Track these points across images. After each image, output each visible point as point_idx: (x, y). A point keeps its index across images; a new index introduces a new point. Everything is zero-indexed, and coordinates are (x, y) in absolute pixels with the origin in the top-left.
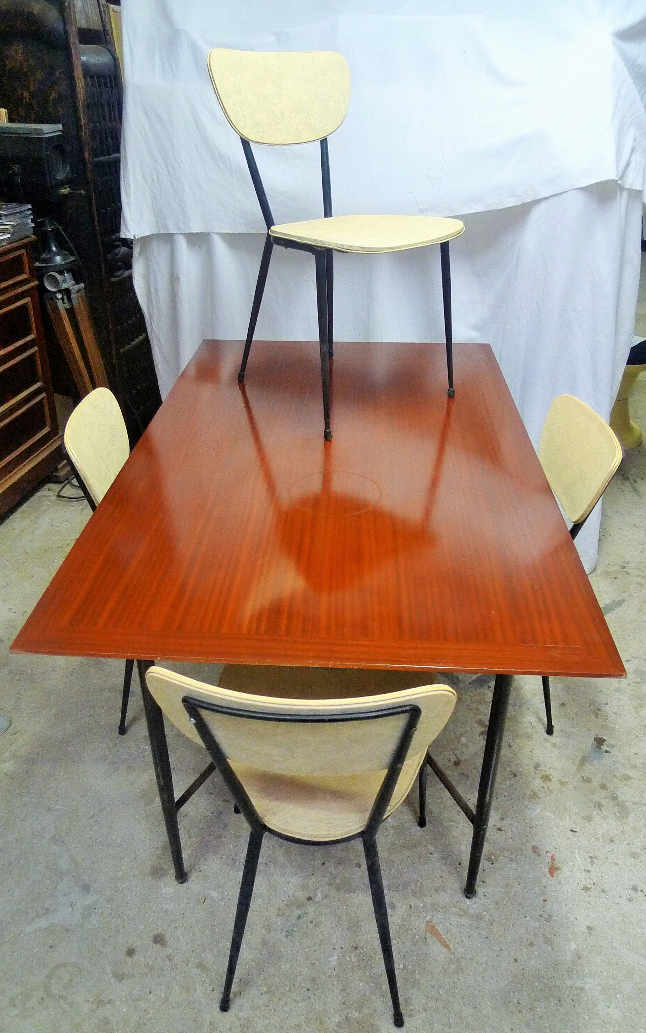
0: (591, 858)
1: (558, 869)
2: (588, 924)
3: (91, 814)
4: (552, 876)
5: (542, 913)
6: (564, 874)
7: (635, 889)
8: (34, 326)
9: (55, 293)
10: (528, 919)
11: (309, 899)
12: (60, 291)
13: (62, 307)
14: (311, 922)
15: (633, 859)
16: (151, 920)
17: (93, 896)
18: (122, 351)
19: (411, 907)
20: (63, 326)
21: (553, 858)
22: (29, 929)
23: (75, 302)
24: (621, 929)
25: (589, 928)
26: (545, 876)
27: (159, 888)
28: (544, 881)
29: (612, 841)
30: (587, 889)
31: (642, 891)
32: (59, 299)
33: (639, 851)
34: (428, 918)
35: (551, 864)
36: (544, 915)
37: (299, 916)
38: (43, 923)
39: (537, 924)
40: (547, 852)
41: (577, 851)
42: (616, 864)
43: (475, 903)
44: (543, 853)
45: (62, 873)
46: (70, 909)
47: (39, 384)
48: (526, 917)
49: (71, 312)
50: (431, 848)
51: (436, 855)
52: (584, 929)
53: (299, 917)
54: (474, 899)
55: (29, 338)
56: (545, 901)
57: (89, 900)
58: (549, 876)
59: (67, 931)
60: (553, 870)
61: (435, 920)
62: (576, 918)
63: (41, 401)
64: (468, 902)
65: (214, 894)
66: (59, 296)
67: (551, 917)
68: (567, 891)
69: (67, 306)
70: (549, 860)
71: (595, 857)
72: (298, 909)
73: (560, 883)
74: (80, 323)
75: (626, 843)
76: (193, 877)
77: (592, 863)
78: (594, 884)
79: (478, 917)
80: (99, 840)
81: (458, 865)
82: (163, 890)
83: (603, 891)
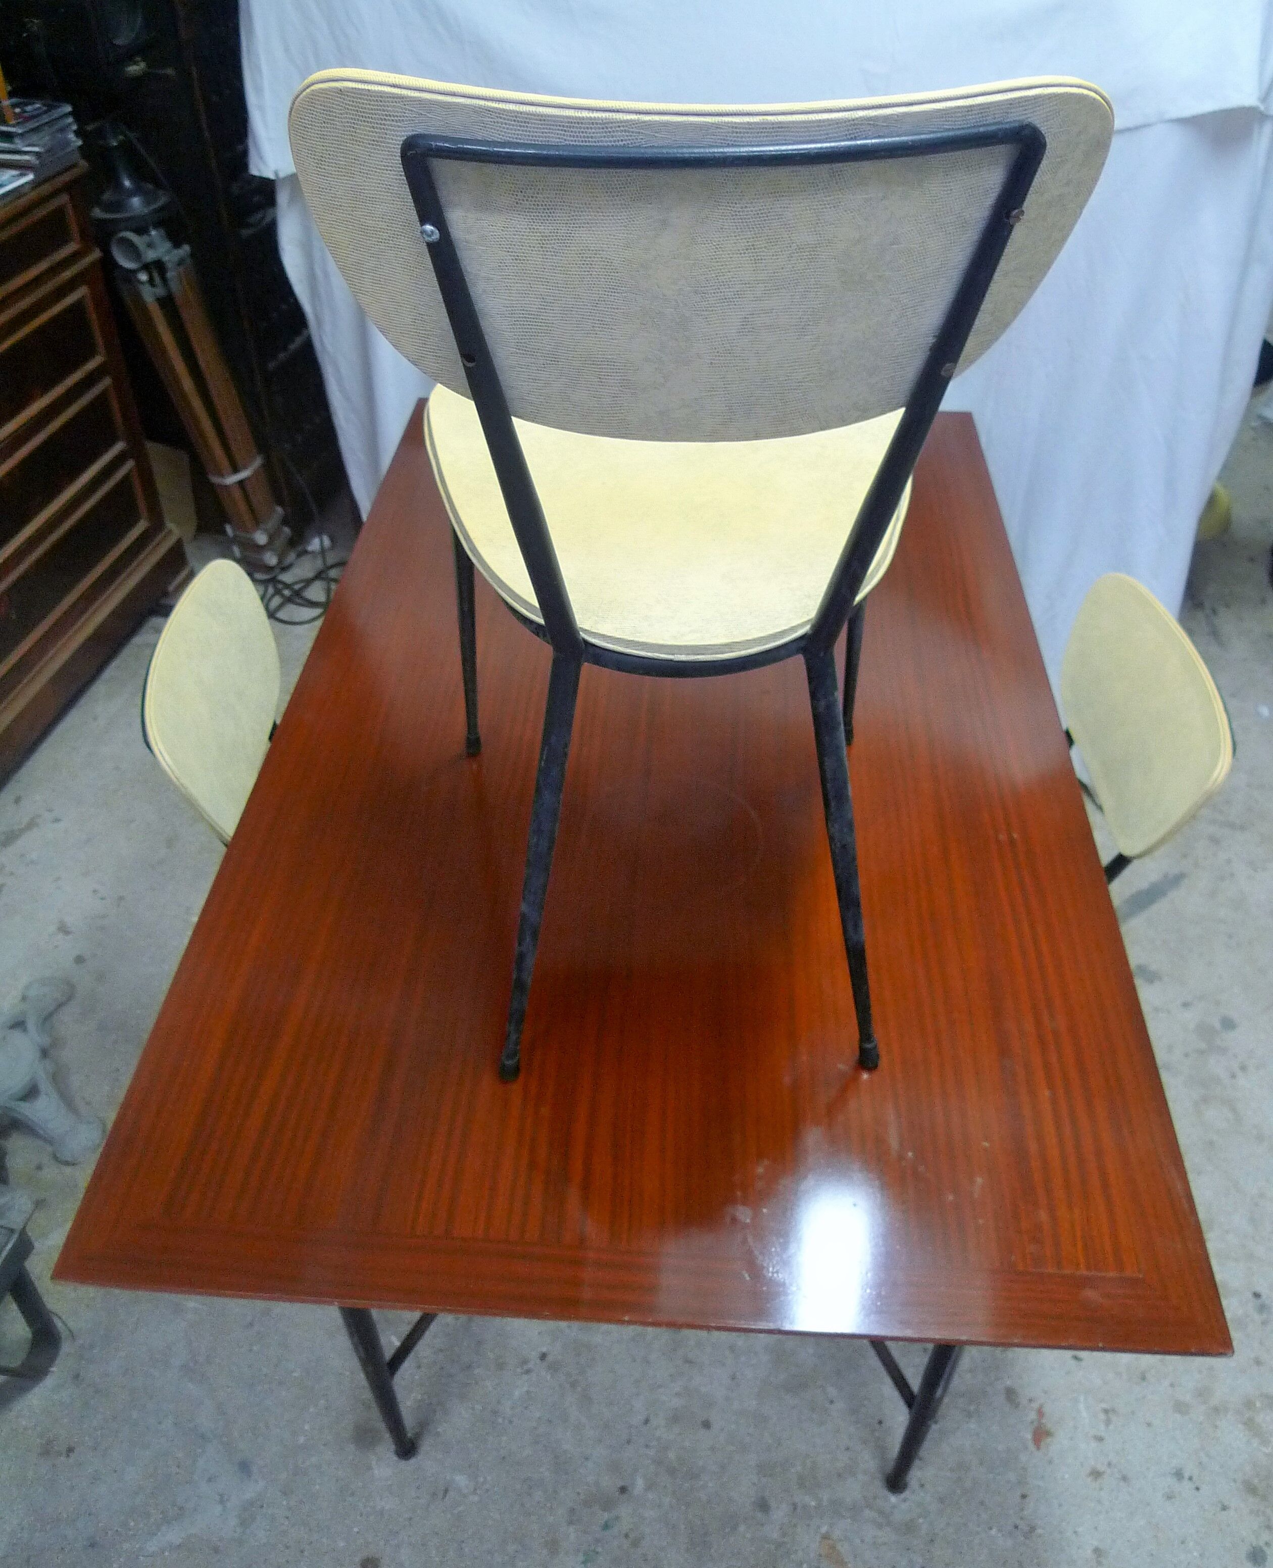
0: (1106, 1411)
1: (1048, 1434)
2: (1096, 1543)
3: (249, 1319)
4: (1038, 1448)
5: (1018, 1522)
6: (1059, 1443)
7: (1179, 1475)
8: (99, 340)
9: (134, 272)
10: (993, 1532)
11: (623, 1490)
12: (146, 267)
13: (149, 295)
14: (626, 1536)
15: (1178, 1416)
16: (356, 1530)
17: (257, 1481)
18: (271, 365)
19: (795, 1509)
20: (156, 335)
21: (1040, 1413)
22: (152, 1546)
23: (175, 286)
24: (1152, 1555)
25: (1097, 1551)
26: (1026, 1448)
27: (369, 1468)
28: (1023, 1458)
29: (1144, 1378)
30: (1096, 1474)
31: (1190, 1479)
32: (142, 283)
33: (1188, 1398)
34: (824, 1529)
35: (1035, 1424)
36: (1023, 1525)
37: (606, 1522)
38: (173, 1535)
39: (1009, 1543)
40: (1031, 1400)
41: (1082, 1398)
42: (1149, 1425)
43: (905, 1500)
44: (1024, 1401)
45: (203, 1436)
46: (218, 1509)
47: (119, 447)
48: (991, 1528)
49: (167, 303)
50: (832, 1391)
51: (840, 1405)
52: (1089, 1553)
53: (606, 1526)
54: (906, 1494)
55: (91, 365)
56: (1024, 1496)
57: (251, 1490)
58: (1031, 1446)
59: (216, 1550)
60: (1041, 1435)
61: (837, 1533)
62: (1075, 1532)
63: (126, 478)
64: (893, 1499)
65: (461, 1480)
66: (143, 277)
67: (1033, 1529)
68: (1063, 1479)
69: (160, 291)
70: (1033, 1416)
71: (1114, 1410)
72: (604, 1510)
73: (1050, 1462)
74: (189, 326)
75: (1166, 1383)
76: (426, 1446)
77: (1108, 1422)
78: (1109, 1464)
79: (909, 1528)
80: (265, 1370)
81: (877, 1426)
82: (376, 1472)
83: (1125, 1478)
